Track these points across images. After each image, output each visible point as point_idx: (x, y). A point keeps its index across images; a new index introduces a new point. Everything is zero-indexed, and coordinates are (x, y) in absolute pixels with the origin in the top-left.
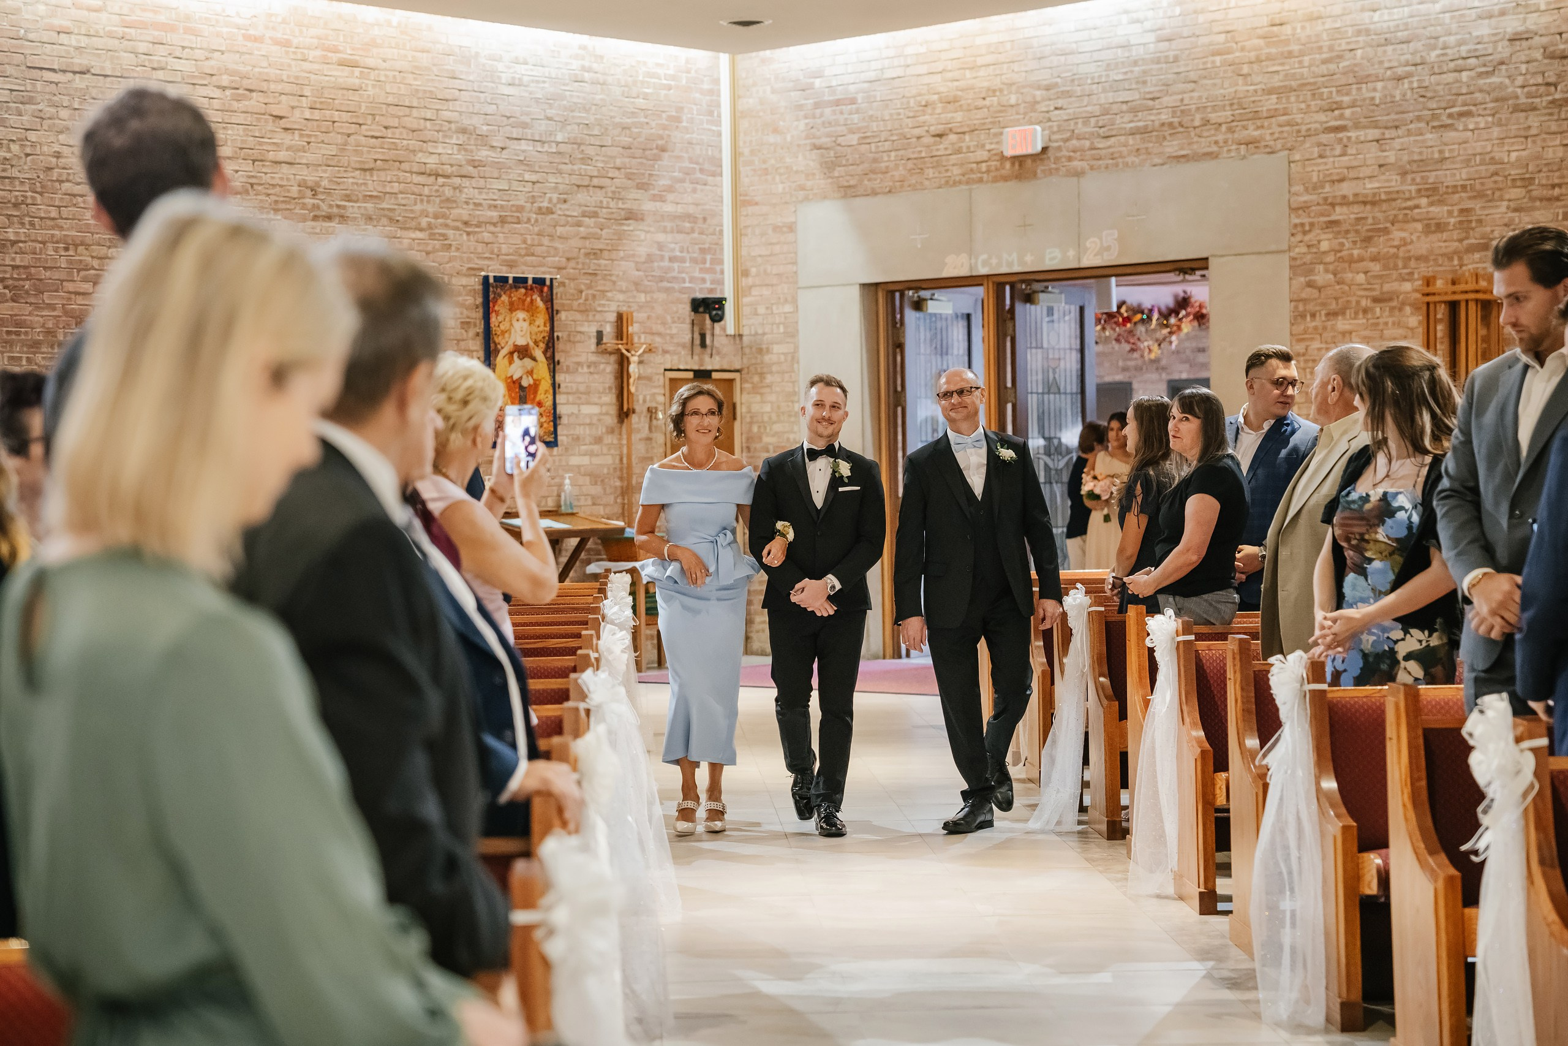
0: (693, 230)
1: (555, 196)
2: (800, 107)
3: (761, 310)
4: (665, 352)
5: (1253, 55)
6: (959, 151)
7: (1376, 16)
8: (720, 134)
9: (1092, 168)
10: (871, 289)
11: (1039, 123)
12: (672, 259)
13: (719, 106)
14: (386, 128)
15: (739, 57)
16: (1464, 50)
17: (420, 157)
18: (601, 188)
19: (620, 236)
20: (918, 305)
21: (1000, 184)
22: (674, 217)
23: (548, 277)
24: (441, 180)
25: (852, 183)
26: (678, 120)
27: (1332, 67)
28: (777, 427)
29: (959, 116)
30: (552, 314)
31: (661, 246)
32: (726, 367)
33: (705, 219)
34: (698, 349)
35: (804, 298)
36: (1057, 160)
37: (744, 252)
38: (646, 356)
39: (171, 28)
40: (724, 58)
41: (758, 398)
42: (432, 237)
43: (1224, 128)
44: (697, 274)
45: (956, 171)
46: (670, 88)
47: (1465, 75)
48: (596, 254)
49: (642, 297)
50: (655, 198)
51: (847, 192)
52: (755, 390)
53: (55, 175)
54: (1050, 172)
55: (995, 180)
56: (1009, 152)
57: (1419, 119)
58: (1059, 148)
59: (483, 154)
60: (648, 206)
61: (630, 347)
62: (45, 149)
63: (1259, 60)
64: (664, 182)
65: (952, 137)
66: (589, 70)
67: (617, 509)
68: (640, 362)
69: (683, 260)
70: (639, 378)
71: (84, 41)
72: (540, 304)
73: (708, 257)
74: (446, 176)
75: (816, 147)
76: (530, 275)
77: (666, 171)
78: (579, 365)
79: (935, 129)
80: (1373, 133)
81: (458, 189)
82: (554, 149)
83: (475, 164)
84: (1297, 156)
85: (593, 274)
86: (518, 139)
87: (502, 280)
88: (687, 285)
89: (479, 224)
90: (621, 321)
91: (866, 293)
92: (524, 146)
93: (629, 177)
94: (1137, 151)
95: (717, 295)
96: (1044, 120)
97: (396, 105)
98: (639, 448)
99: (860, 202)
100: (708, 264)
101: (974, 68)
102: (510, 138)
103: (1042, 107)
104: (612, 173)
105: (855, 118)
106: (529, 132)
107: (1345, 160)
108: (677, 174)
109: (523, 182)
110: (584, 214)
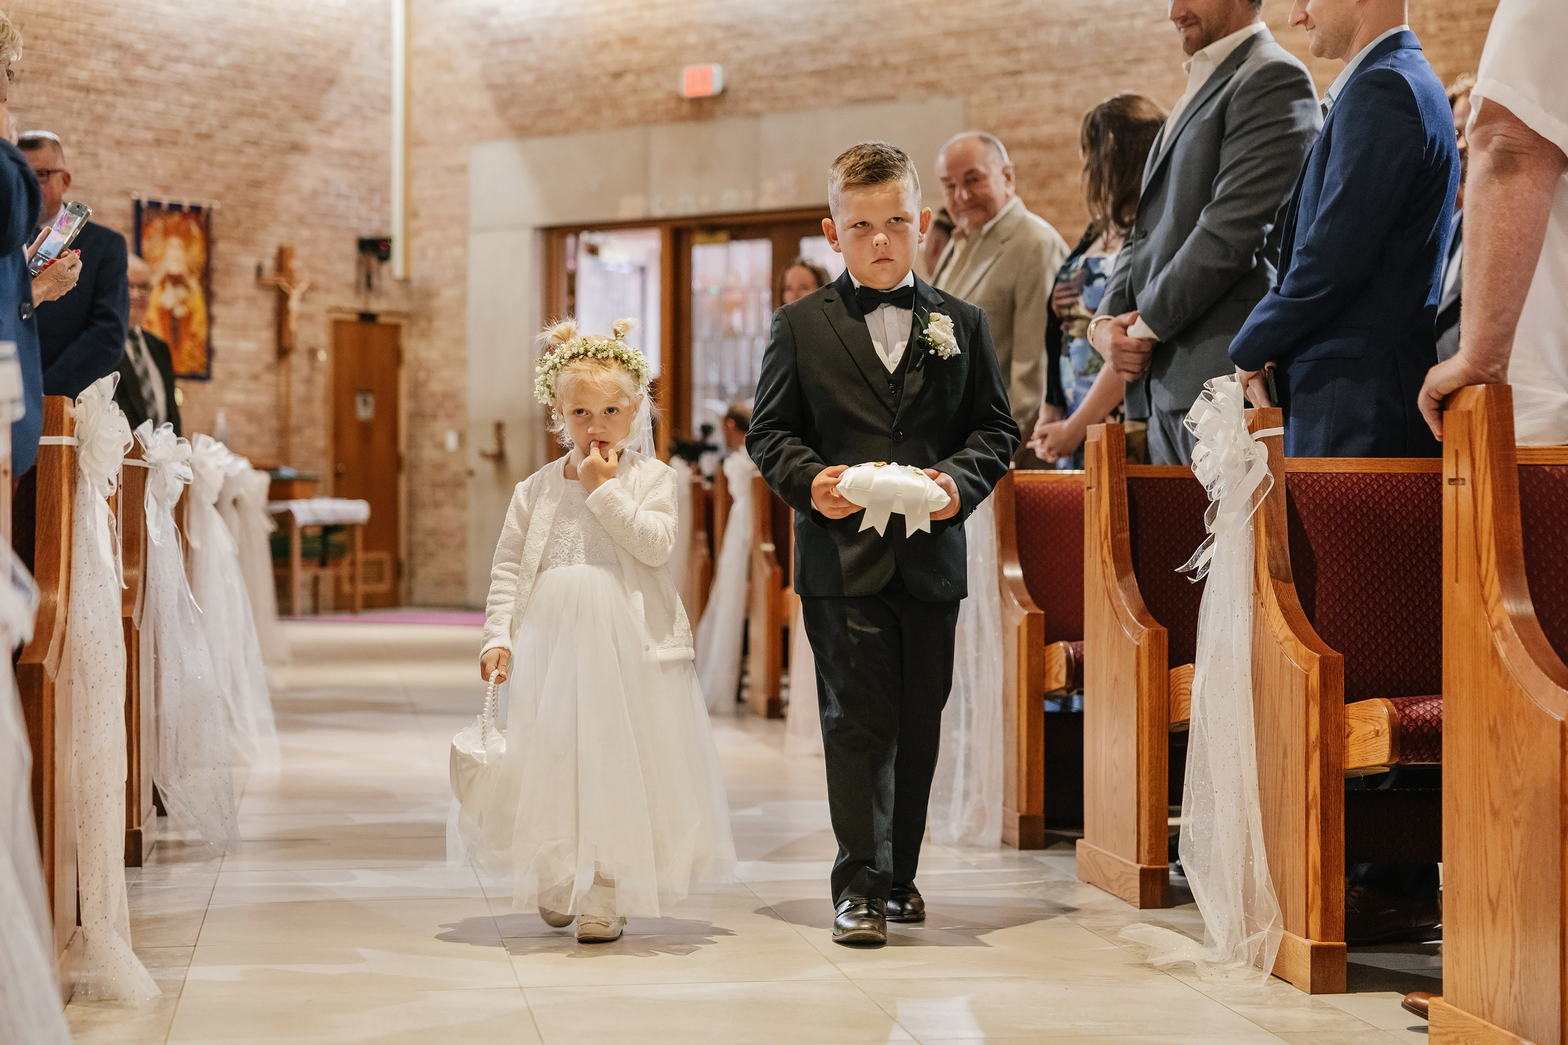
0: (359, 168)
1: (215, 122)
2: (475, 46)
3: (431, 252)
4: (328, 291)
6: (635, 91)
8: (389, 72)
9: (771, 109)
10: (542, 231)
11: (718, 62)
13: (391, 43)
14: (36, 38)
17: (71, 70)
18: (264, 116)
19: (284, 168)
20: (593, 250)
21: (678, 126)
22: (340, 153)
23: (205, 204)
24: (93, 96)
25: (527, 122)
26: (345, 53)
27: (1010, 11)
28: (445, 374)
29: (635, 57)
30: (209, 243)
31: (327, 182)
32: (393, 309)
33: (374, 158)
34: (363, 290)
35: (476, 242)
36: (737, 101)
37: (414, 193)
41: (426, 343)
42: (81, 153)
43: (903, 71)
44: (364, 212)
45: (633, 113)
46: (338, 20)
47: (1139, 23)
48: (257, 184)
49: (305, 233)
50: (321, 131)
51: (522, 131)
52: (423, 335)
54: (729, 114)
55: (672, 121)
56: (686, 93)
57: (1095, 64)
58: (737, 90)
59: (139, 72)
60: (314, 139)
61: (292, 281)
64: (331, 115)
65: (629, 78)
68: (303, 299)
69: (348, 197)
70: (302, 316)
72: (195, 230)
73: (377, 199)
74: (99, 92)
75: (491, 87)
76: (186, 202)
77: (334, 105)
78: (235, 298)
79: (613, 68)
80: (1049, 78)
81: (111, 106)
82: (214, 72)
83: (131, 82)
84: (975, 99)
85: (254, 206)
86: (177, 60)
87: (155, 205)
88: (354, 223)
89: (133, 144)
90: (282, 257)
91: (539, 237)
92: (183, 68)
93: (295, 107)
94: (816, 93)
95: (385, 233)
96: (724, 60)
97: (47, 15)
98: (299, 389)
99: (535, 144)
100: (376, 203)
101: (652, 7)
102: (169, 58)
103: (722, 47)
104: (277, 102)
105: (531, 58)
106: (189, 54)
107: (1022, 104)
108: (346, 109)
109: (181, 104)
110: (246, 142)
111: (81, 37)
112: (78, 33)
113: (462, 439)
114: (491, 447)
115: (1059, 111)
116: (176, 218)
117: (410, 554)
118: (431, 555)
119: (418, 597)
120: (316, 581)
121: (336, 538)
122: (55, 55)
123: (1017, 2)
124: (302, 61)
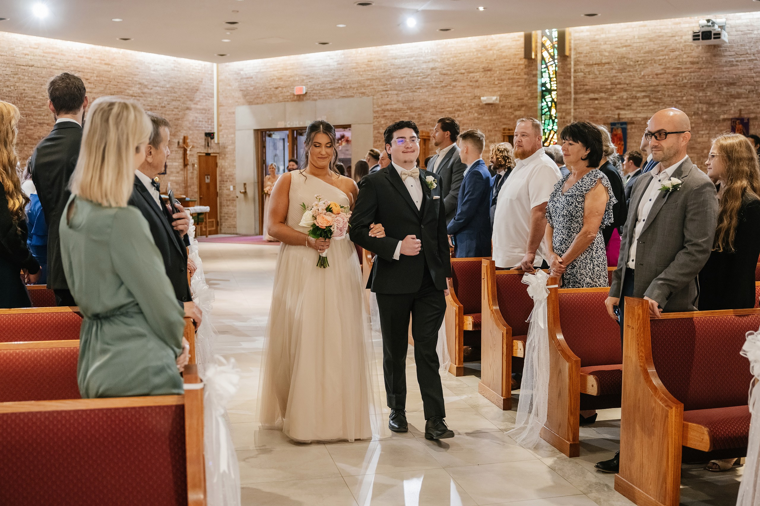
0: (205, 113)
1: (166, 103)
2: (237, 79)
3: (225, 136)
4: (197, 148)
5: (363, 69)
6: (282, 93)
7: (396, 61)
8: (213, 86)
9: (319, 99)
10: (256, 131)
11: (304, 85)
12: (199, 121)
13: (213, 78)
14: (118, 82)
15: (220, 65)
16: (419, 71)
17: (128, 91)
18: (179, 100)
19: (185, 114)
20: (270, 136)
21: (294, 102)
22: (200, 109)
25: (252, 100)
26: (202, 82)
27: (384, 74)
28: (229, 170)
29: (282, 83)
31: (196, 118)
32: (215, 152)
33: (209, 110)
34: (207, 147)
35: (238, 133)
36: (310, 96)
37: (220, 120)
38: (192, 149)
39: (57, 54)
40: (215, 65)
41: (224, 161)
43: (355, 89)
44: (207, 126)
45: (281, 98)
46: (199, 73)
47: (419, 78)
48: (178, 119)
49: (191, 132)
50: (195, 104)
51: (250, 103)
52: (223, 159)
53: (23, 95)
54: (307, 99)
55: (292, 101)
56: (296, 94)
57: (407, 89)
58: (310, 93)
59: (146, 90)
60: (193, 106)
61: (187, 146)
62: (21, 88)
63: (365, 71)
64: (197, 99)
65: (280, 89)
66: (176, 67)
67: (183, 192)
68: (190, 150)
69: (202, 121)
70: (190, 155)
71: (32, 57)
73: (210, 121)
74: (135, 96)
75: (241, 90)
77: (198, 96)
79: (275, 86)
80: (395, 92)
82: (166, 89)
83: (143, 93)
84: (375, 98)
85: (177, 125)
86: (156, 86)
88: (204, 129)
90: (185, 139)
92: (157, 88)
93: (187, 97)
94: (332, 94)
95: (212, 132)
96: (306, 85)
97: (121, 76)
98: (190, 175)
99: (253, 106)
100: (210, 123)
101: (286, 70)
102: (153, 86)
103: (305, 81)
104: (182, 96)
105: (252, 83)
106: (159, 84)
107: (388, 99)
108: (201, 97)
109: (157, 98)
110: (174, 108)
111: (130, 82)
112: (129, 80)
113: (234, 187)
114: (243, 191)
117: (221, 219)
118: (227, 219)
119: (223, 231)
120: (196, 228)
121: (201, 217)
123: (386, 71)
124: (189, 84)
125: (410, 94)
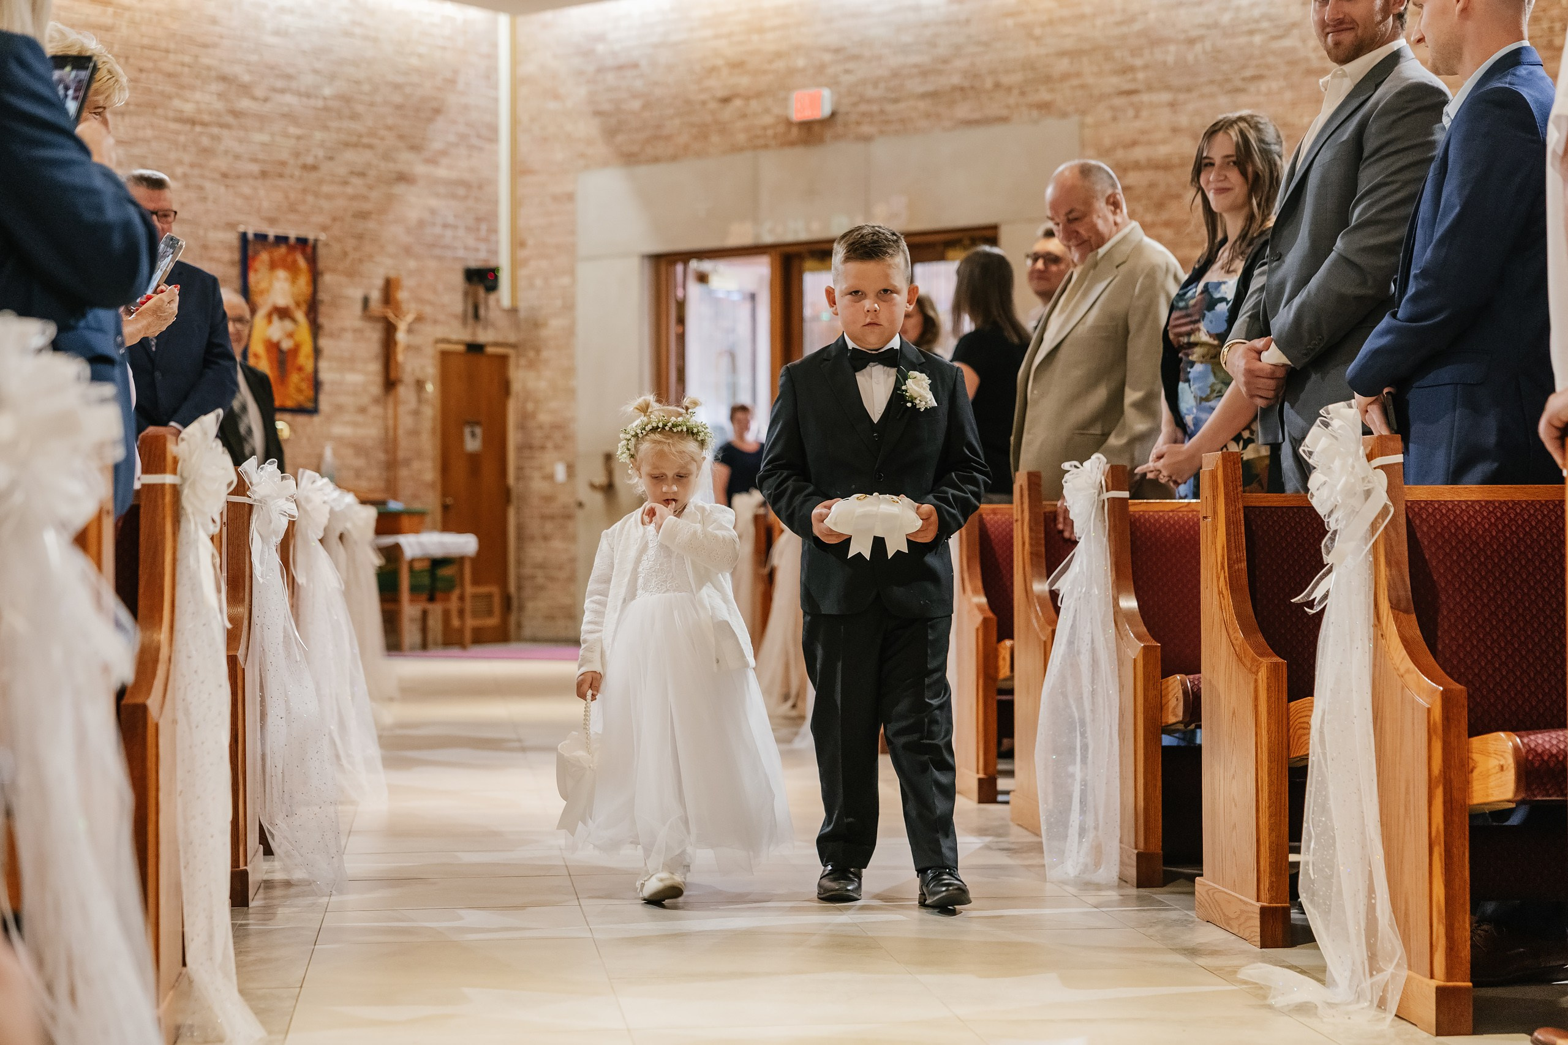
0: (466, 198)
1: (321, 153)
2: (581, 73)
3: (539, 282)
4: (435, 322)
5: (1045, 17)
6: (744, 116)
8: (496, 100)
9: (882, 132)
10: (651, 259)
11: (827, 85)
13: (496, 70)
14: (141, 70)
15: (521, 20)
16: (1256, 13)
17: (177, 103)
18: (370, 147)
19: (390, 198)
20: (702, 278)
21: (787, 151)
22: (447, 183)
23: (311, 237)
24: (198, 129)
25: (635, 148)
26: (452, 82)
28: (553, 405)
29: (744, 82)
30: (315, 276)
31: (433, 212)
32: (500, 339)
33: (480, 187)
34: (470, 321)
35: (584, 270)
36: (846, 125)
37: (521, 222)
38: (416, 326)
40: (503, 21)
41: (534, 374)
42: (187, 186)
43: (1016, 92)
44: (471, 242)
45: (741, 138)
46: (444, 48)
47: (1257, 39)
48: (363, 215)
49: (412, 264)
50: (427, 161)
51: (629, 159)
52: (531, 365)
54: (837, 137)
55: (782, 145)
56: (795, 117)
57: (1212, 82)
58: (847, 113)
59: (245, 104)
60: (420, 169)
61: (398, 313)
63: (1051, 22)
64: (437, 145)
65: (738, 103)
66: (360, 24)
68: (410, 331)
69: (455, 227)
70: (409, 347)
72: (302, 263)
73: (484, 227)
74: (204, 124)
75: (598, 113)
76: (292, 234)
77: (440, 135)
78: (343, 330)
79: (720, 94)
80: (1165, 97)
81: (217, 138)
82: (320, 103)
83: (236, 114)
84: (1089, 120)
85: (360, 237)
86: (283, 91)
87: (261, 238)
88: (461, 253)
89: (238, 177)
90: (389, 288)
91: (647, 264)
92: (289, 99)
93: (401, 137)
94: (928, 116)
95: (492, 264)
96: (833, 83)
97: (151, 48)
98: (406, 421)
99: (643, 170)
100: (483, 233)
101: (761, 31)
102: (275, 90)
103: (831, 71)
104: (382, 132)
105: (639, 84)
106: (294, 85)
107: (1138, 124)
108: (452, 138)
109: (286, 135)
110: (352, 173)
111: (186, 70)
112: (183, 65)
113: (570, 469)
114: (600, 479)
115: (1175, 130)
116: (283, 249)
117: (520, 588)
118: (542, 588)
119: (527, 632)
120: (425, 614)
121: (445, 572)
122: (160, 88)
123: (1132, 20)
124: (408, 90)
125: (1223, 100)
